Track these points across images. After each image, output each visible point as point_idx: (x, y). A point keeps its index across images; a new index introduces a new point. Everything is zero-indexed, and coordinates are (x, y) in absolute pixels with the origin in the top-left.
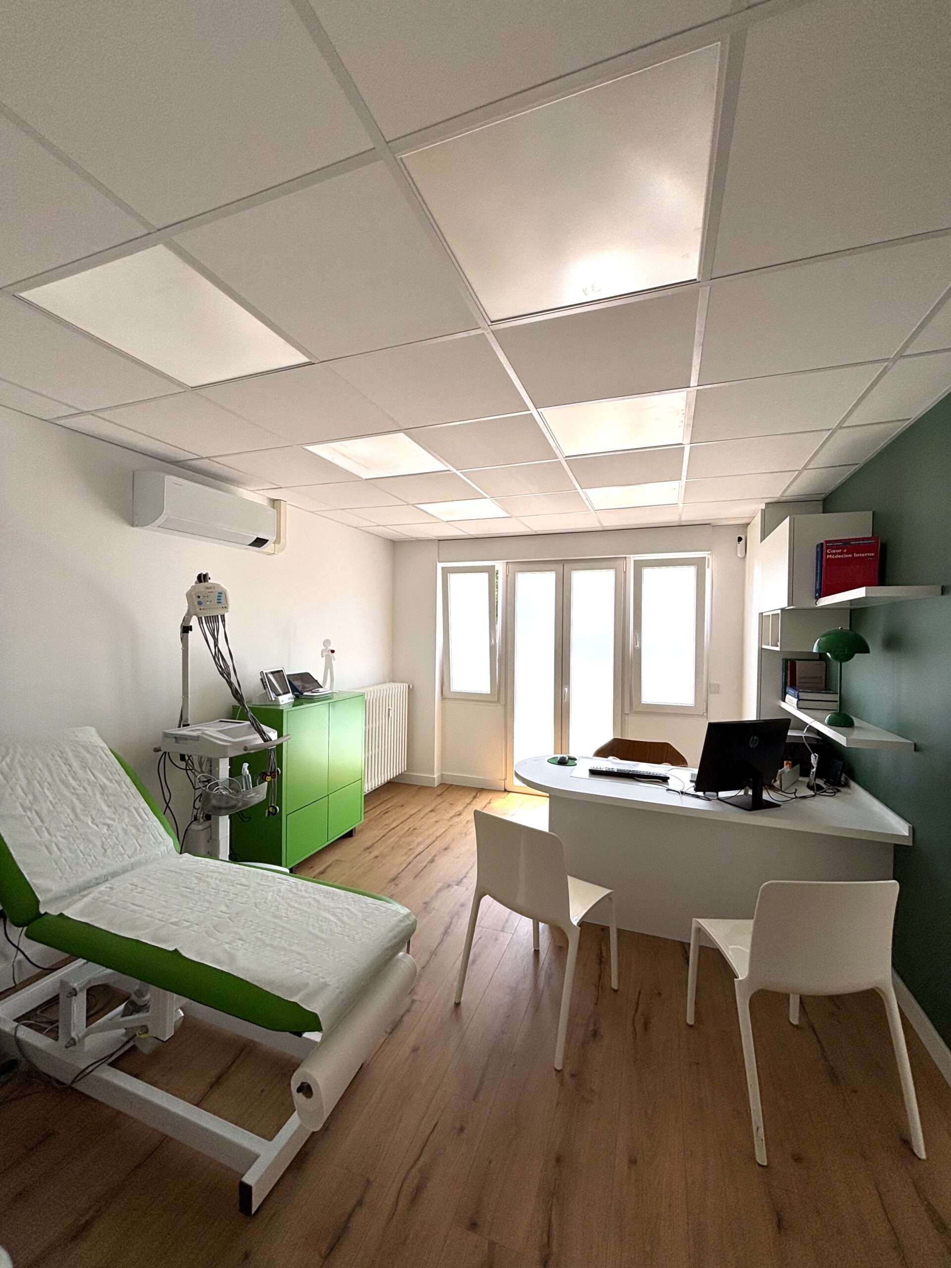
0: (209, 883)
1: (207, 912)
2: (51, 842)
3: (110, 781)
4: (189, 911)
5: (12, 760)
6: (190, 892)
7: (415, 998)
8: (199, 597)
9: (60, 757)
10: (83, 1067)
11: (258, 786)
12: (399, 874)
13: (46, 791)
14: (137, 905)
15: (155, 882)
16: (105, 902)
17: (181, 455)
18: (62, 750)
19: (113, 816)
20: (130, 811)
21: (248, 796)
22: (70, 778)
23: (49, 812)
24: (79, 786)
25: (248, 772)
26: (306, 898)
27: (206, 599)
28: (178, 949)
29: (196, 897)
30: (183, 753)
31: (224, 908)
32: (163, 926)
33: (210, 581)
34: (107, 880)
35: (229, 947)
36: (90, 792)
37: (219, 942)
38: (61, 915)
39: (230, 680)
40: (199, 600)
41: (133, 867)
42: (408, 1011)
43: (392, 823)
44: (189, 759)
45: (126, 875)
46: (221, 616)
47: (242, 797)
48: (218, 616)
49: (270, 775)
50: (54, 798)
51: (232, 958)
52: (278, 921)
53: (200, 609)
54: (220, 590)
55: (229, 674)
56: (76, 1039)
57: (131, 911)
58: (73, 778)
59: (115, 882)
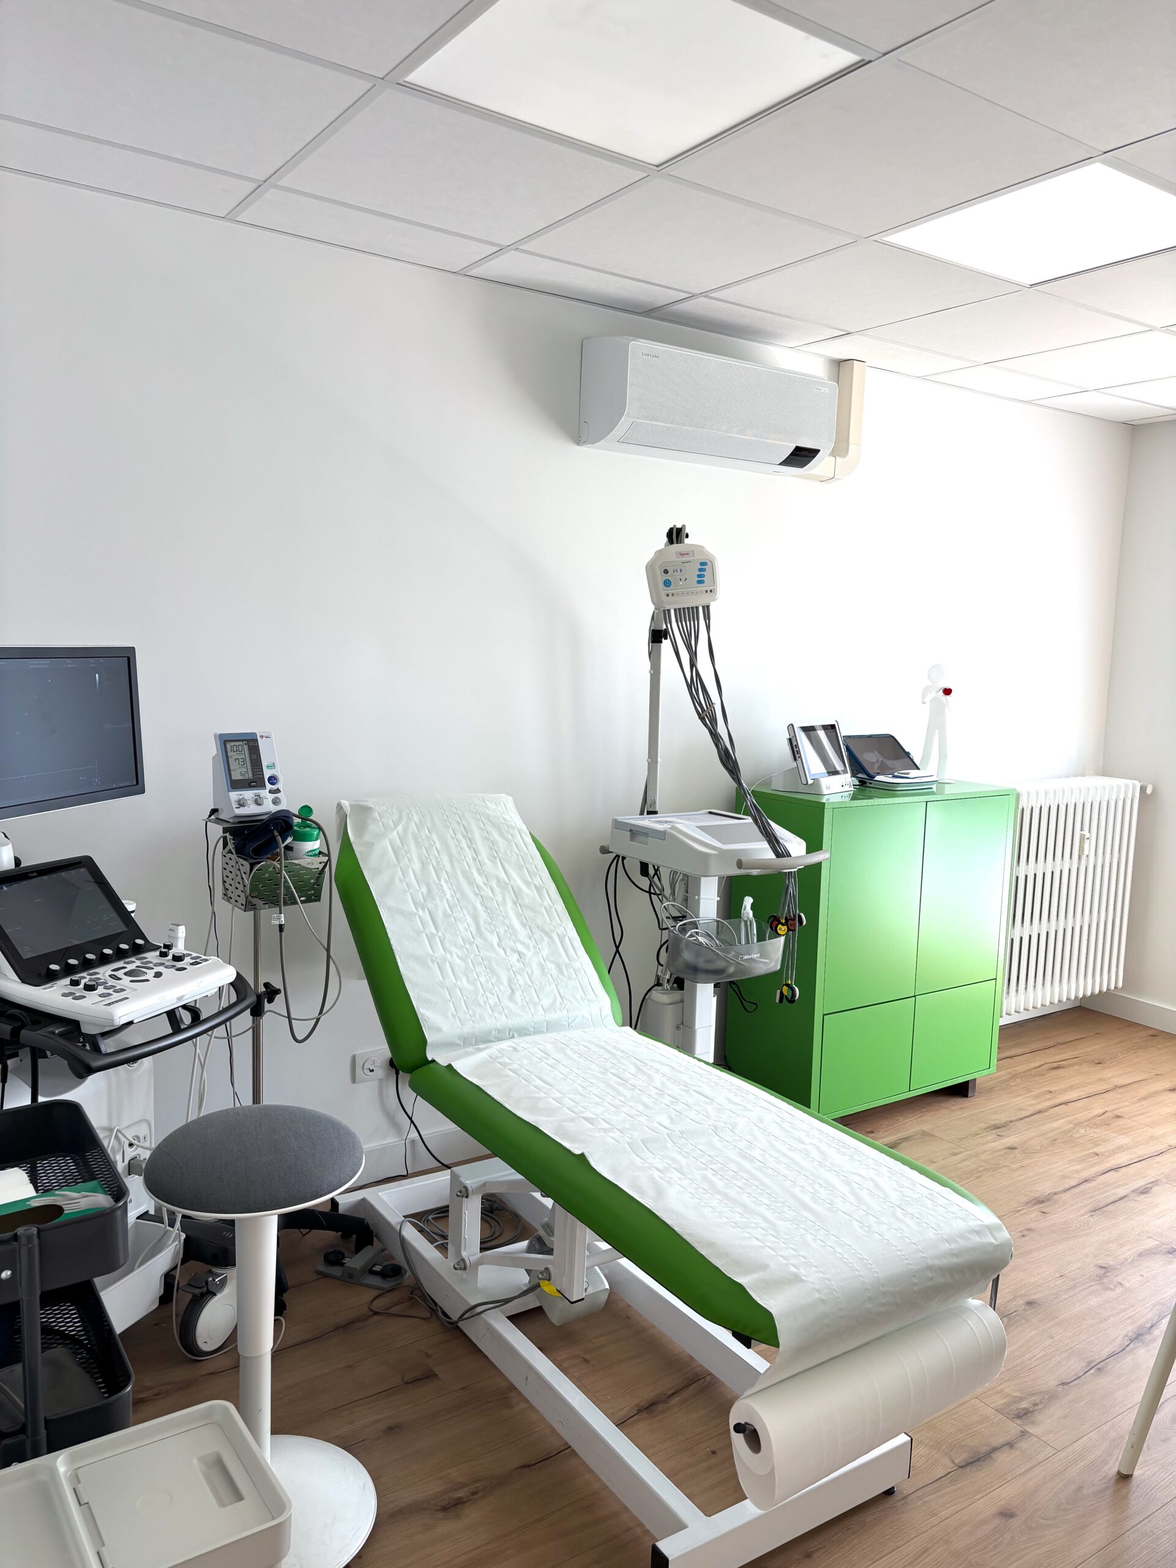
0: (650, 1078)
1: (640, 1119)
2: (445, 959)
3: (527, 884)
4: (612, 1109)
5: (405, 831)
6: (619, 1084)
7: (1031, 1430)
8: (666, 572)
9: (464, 836)
10: (473, 1303)
11: (768, 942)
12: (1055, 1193)
13: (443, 883)
14: (544, 1082)
15: (575, 1056)
16: (505, 1065)
17: (659, 296)
18: (466, 825)
19: (527, 941)
20: (550, 938)
21: (746, 957)
22: (474, 871)
23: (445, 914)
24: (485, 885)
25: (751, 913)
26: (803, 1143)
27: (678, 575)
28: (586, 1154)
29: (628, 1094)
30: (645, 860)
31: (665, 1121)
32: (573, 1120)
33: (686, 541)
34: (513, 1037)
35: (659, 1176)
36: (499, 898)
37: (647, 1165)
38: (450, 1067)
39: (715, 731)
40: (667, 577)
41: (550, 1027)
42: (1010, 1445)
43: (1065, 1091)
44: (656, 874)
45: (537, 1038)
46: (703, 607)
47: (734, 956)
48: (697, 608)
49: (786, 924)
50: (452, 896)
51: (660, 1193)
52: (746, 1164)
53: (668, 595)
54: (699, 558)
55: (714, 720)
56: (468, 1262)
57: (535, 1087)
58: (478, 870)
59: (522, 1042)
